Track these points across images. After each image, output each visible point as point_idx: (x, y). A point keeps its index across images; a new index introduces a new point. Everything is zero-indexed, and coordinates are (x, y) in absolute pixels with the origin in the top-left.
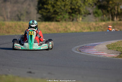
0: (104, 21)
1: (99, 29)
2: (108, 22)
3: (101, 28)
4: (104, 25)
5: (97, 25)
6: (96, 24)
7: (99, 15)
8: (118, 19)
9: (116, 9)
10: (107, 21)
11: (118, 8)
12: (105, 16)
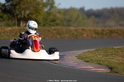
0: (9, 26)
1: (4, 34)
2: (14, 27)
3: (6, 33)
4: (10, 30)
5: (3, 31)
6: (2, 29)
7: (4, 20)
8: (24, 25)
9: (23, 14)
10: (12, 26)
11: (24, 13)
12: (10, 21)
